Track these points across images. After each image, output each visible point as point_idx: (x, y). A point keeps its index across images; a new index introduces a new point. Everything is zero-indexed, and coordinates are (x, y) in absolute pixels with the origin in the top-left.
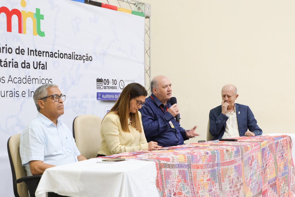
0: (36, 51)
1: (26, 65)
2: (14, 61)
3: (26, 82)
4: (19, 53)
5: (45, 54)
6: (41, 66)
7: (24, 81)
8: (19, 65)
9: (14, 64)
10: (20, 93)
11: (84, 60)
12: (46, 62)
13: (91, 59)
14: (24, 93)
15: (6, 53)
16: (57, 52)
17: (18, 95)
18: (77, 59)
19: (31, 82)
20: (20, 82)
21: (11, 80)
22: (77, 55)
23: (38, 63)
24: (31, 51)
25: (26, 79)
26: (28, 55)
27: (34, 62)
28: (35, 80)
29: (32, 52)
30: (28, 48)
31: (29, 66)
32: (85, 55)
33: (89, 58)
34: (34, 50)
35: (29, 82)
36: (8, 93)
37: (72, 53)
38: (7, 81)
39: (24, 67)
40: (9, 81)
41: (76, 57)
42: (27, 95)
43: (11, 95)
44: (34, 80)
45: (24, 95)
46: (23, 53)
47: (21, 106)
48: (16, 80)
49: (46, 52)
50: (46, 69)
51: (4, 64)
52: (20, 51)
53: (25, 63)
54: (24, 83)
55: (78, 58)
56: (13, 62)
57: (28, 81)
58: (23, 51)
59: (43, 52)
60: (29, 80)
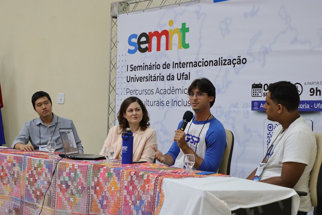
0: (180, 63)
1: (171, 77)
2: (161, 75)
3: (170, 93)
4: (165, 68)
5: (188, 64)
6: (184, 77)
7: (169, 92)
8: (165, 78)
9: (161, 78)
10: (165, 103)
11: (234, 64)
12: (189, 73)
13: (244, 61)
14: (168, 102)
15: (156, 69)
16: (202, 61)
17: (163, 105)
18: (224, 64)
19: (175, 92)
20: (165, 93)
21: (158, 92)
22: (226, 60)
23: (182, 74)
24: (176, 64)
25: (170, 90)
26: (173, 68)
27: (178, 74)
28: (178, 90)
29: (177, 65)
30: (173, 62)
31: (174, 78)
32: (237, 58)
33: (242, 61)
34: (178, 63)
35: (173, 93)
36: (156, 103)
37: (219, 58)
38: (155, 92)
39: (169, 80)
40: (156, 92)
41: (223, 62)
42: (170, 104)
43: (158, 104)
44: (177, 90)
45: (168, 105)
46: (168, 67)
47: (165, 114)
48: (162, 92)
49: (190, 63)
50: (189, 79)
51: (154, 79)
52: (166, 66)
53: (169, 76)
54: (169, 93)
55: (226, 63)
56: (160, 76)
57: (172, 91)
58: (168, 65)
59: (187, 63)
60: (173, 90)
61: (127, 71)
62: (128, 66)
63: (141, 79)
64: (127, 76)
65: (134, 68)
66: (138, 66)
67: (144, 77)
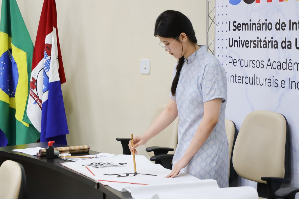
1: (287, 44)
2: (274, 40)
3: (286, 68)
4: (279, 29)
7: (284, 66)
8: (279, 45)
9: (274, 43)
10: (279, 82)
14: (283, 82)
15: (266, 30)
17: (276, 85)
19: (292, 68)
20: (279, 67)
21: (270, 64)
24: (293, 23)
25: (286, 64)
26: (290, 30)
27: (296, 39)
28: (298, 65)
29: (295, 25)
30: (290, 21)
31: (291, 45)
34: (297, 22)
35: (290, 68)
36: (267, 81)
38: (265, 66)
39: (285, 48)
40: (268, 65)
42: (287, 86)
43: (269, 84)
44: (296, 64)
45: (283, 86)
46: (283, 28)
47: (280, 100)
48: (275, 65)
51: (264, 45)
52: (281, 26)
53: (285, 42)
54: (284, 69)
56: (272, 41)
57: (288, 66)
58: (283, 25)
60: (290, 65)
61: (229, 30)
62: (229, 22)
63: (246, 44)
64: (229, 38)
65: (238, 27)
66: (243, 24)
67: (251, 41)
